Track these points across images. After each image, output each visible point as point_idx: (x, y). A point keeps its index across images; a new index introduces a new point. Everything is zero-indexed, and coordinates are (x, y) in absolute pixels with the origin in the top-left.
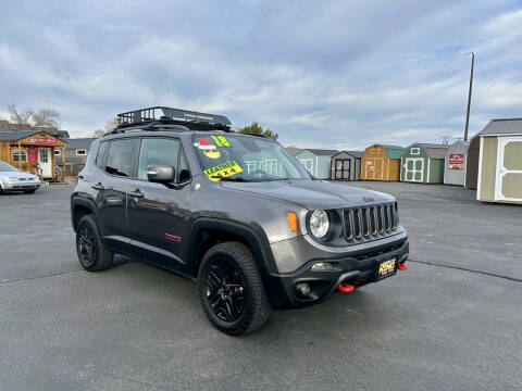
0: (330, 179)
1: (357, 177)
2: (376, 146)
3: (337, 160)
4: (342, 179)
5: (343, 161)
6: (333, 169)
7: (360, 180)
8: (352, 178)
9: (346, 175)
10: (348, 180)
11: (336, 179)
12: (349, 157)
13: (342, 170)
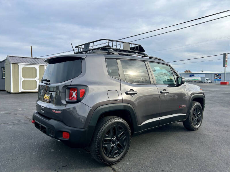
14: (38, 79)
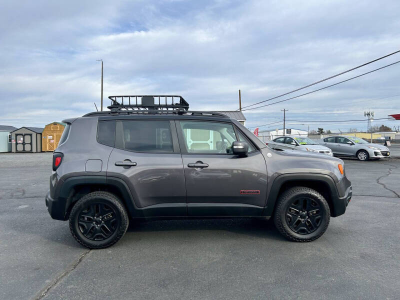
0: (10, 152)
1: (39, 150)
2: (55, 124)
3: (17, 135)
4: (24, 152)
5: (24, 136)
6: (14, 142)
7: (42, 152)
8: (34, 150)
9: (28, 148)
10: (31, 152)
11: (17, 152)
12: (30, 132)
13: (24, 144)
14: (212, 142)
